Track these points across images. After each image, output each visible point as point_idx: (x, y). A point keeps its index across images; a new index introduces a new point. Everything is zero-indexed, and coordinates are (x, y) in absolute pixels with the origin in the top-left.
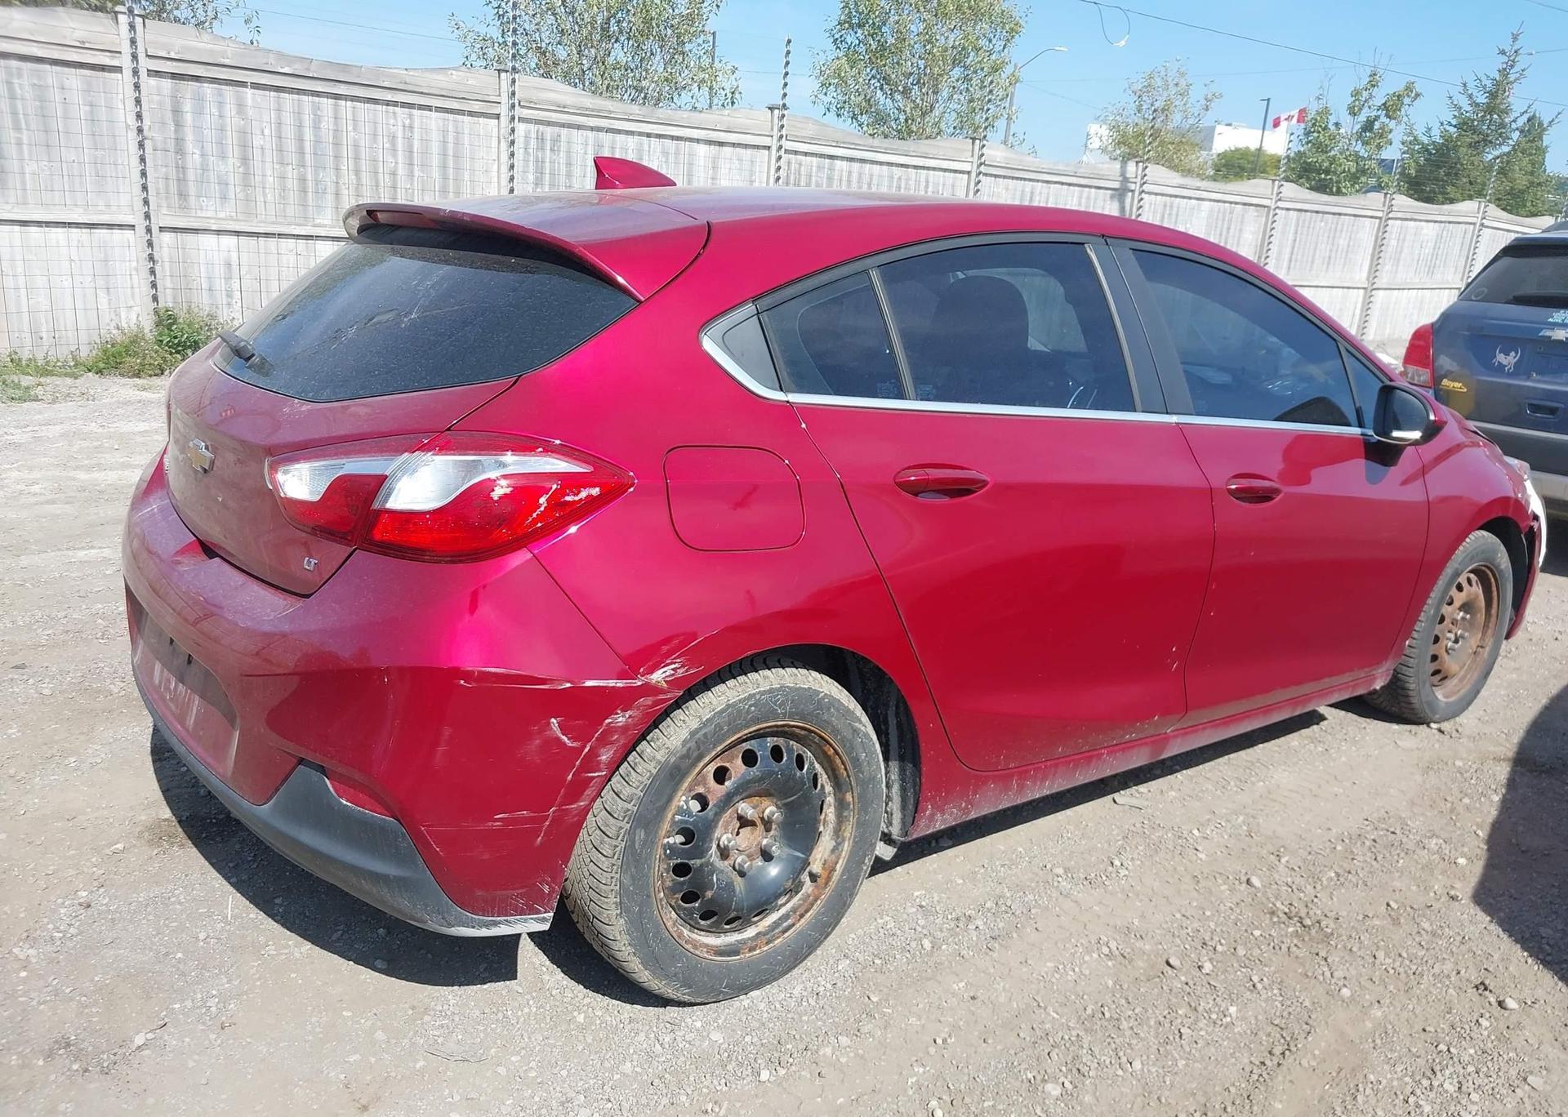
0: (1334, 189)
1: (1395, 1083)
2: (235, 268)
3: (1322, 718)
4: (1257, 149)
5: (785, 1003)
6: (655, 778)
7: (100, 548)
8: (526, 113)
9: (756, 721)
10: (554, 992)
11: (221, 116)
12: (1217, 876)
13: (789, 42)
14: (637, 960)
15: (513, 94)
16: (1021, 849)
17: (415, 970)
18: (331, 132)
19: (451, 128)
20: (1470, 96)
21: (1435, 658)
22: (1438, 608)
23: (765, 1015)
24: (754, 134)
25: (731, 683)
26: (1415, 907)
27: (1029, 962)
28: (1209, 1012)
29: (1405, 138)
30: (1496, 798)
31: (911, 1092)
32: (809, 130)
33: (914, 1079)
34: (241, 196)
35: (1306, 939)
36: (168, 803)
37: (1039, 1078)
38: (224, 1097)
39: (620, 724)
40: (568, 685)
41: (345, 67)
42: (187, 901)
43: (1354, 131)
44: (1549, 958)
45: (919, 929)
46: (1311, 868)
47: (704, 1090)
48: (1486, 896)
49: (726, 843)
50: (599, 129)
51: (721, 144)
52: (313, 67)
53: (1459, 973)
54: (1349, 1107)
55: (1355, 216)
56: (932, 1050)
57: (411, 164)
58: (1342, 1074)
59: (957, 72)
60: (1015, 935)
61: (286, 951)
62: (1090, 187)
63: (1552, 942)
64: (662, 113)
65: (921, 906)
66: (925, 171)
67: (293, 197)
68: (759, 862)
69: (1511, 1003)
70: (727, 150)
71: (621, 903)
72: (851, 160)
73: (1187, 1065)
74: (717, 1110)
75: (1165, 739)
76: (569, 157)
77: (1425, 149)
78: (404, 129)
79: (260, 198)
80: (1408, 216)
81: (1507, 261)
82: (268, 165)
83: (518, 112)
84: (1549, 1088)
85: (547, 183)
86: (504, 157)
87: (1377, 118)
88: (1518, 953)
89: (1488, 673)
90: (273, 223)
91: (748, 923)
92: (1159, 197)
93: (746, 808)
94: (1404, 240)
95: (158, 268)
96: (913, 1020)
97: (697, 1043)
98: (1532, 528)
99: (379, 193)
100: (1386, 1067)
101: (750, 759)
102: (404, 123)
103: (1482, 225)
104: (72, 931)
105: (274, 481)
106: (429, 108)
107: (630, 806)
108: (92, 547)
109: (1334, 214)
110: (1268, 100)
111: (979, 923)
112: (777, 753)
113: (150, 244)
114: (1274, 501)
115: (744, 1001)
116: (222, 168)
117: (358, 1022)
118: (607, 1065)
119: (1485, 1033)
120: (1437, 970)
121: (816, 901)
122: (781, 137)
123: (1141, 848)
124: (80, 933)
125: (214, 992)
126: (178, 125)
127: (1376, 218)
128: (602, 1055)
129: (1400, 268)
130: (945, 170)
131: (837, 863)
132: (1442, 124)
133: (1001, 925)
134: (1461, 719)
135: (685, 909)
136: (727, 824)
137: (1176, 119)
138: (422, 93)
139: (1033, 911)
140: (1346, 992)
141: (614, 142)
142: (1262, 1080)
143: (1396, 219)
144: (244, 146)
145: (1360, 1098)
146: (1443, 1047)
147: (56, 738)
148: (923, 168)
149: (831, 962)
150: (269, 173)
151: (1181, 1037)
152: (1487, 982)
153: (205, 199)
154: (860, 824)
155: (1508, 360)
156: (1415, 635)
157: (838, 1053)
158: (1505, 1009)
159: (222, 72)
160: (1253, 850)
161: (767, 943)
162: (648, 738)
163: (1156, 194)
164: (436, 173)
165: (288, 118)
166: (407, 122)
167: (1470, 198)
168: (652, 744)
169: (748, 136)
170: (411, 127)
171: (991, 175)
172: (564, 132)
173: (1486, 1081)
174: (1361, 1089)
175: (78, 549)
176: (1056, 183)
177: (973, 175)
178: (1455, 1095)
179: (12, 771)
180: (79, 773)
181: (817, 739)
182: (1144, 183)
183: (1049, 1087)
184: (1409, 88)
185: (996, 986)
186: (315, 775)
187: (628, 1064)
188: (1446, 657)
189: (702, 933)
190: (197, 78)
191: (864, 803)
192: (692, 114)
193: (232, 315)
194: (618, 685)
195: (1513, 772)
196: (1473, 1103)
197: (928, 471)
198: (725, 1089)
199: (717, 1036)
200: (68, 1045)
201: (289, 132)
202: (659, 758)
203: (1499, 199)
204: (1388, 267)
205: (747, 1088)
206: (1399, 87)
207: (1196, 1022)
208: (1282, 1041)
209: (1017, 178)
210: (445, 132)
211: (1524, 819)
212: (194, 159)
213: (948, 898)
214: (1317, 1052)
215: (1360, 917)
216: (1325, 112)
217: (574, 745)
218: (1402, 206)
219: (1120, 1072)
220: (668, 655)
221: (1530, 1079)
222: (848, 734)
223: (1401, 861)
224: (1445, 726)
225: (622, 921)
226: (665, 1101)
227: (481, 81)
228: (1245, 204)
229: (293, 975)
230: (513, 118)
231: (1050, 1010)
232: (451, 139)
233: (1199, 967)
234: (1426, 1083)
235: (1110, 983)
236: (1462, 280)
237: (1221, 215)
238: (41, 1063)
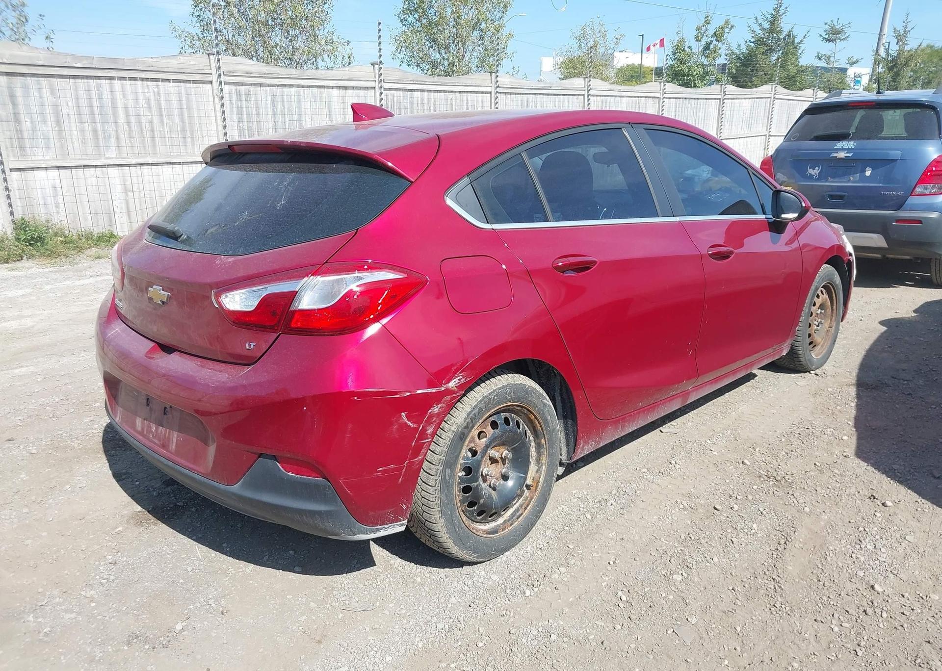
0: (693, 85)
1: (843, 549)
2: (59, 189)
3: (755, 376)
4: (639, 65)
5: (525, 556)
6: (452, 440)
7: (27, 366)
8: (228, 79)
9: (498, 404)
10: (400, 569)
11: (41, 97)
12: (726, 462)
13: (380, 24)
14: (451, 541)
15: (219, 68)
16: (620, 462)
17: (318, 569)
18: (110, 101)
19: (183, 92)
20: (760, 25)
21: (810, 335)
22: (810, 309)
23: (517, 563)
24: (365, 81)
25: (483, 385)
26: (829, 463)
27: (645, 517)
28: (743, 529)
29: (727, 52)
30: (853, 405)
31: (606, 590)
32: (396, 76)
33: (605, 584)
34: (58, 145)
35: (780, 487)
36: (136, 502)
37: (668, 573)
38: (239, 648)
39: (436, 412)
40: (409, 394)
41: (114, 60)
42: (173, 552)
43: (700, 51)
44: (901, 479)
45: (581, 509)
46: (772, 451)
47: (499, 605)
48: (861, 453)
49: (486, 473)
50: (273, 85)
51: (346, 88)
52: (95, 61)
53: (859, 492)
54: (824, 563)
55: (706, 99)
56: (609, 568)
57: (161, 116)
58: (816, 549)
59: (476, 33)
60: (632, 505)
61: (241, 570)
62: (559, 95)
63: (901, 471)
64: (309, 72)
65: (579, 498)
66: (466, 94)
67: (90, 142)
68: (502, 482)
69: (889, 503)
70: (350, 91)
71: (441, 510)
72: (423, 91)
73: (740, 556)
74: (509, 613)
75: (687, 393)
76: (257, 104)
77: (738, 58)
78: (155, 95)
79: (70, 145)
80: (735, 96)
81: (807, 117)
82: (73, 124)
83: (223, 78)
84: (916, 540)
85: (246, 120)
86: (218, 107)
87: (712, 41)
88: (885, 479)
89: (835, 341)
90: (80, 159)
91: (500, 515)
92: (598, 97)
93: (493, 453)
94: (733, 111)
95: (11, 194)
96: (595, 555)
97: (486, 583)
98: (849, 260)
99: (143, 136)
100: (837, 542)
101: (494, 425)
102: (154, 91)
103: (775, 98)
104: (112, 577)
105: (219, 303)
106: (168, 80)
107: (441, 457)
108: (22, 367)
109: (695, 99)
110: (642, 35)
111: (612, 502)
112: (507, 421)
113: (5, 180)
114: (731, 258)
115: (503, 558)
116: (45, 128)
117: (298, 600)
118: (442, 600)
119: (880, 519)
120: (848, 492)
121: (532, 499)
122: (381, 81)
123: (682, 453)
124: (117, 578)
125: (210, 597)
126: (14, 104)
127: (718, 99)
128: (437, 596)
129: (733, 127)
130: (477, 92)
131: (540, 478)
132: (746, 42)
133: (624, 501)
134: (825, 367)
135: (470, 511)
136: (485, 462)
137: (601, 50)
138: (163, 72)
139: (638, 492)
140: (807, 509)
141: (283, 92)
142: (779, 557)
143: (728, 99)
144: (57, 114)
145: (828, 558)
146: (861, 529)
147: (52, 476)
148: (464, 92)
149: (542, 532)
150: (74, 129)
151: (733, 543)
152: (874, 494)
153: (36, 149)
154: (550, 455)
155: (814, 172)
156: (800, 324)
157: (561, 576)
158: (886, 506)
159: (39, 70)
160: (740, 447)
161: (511, 525)
162: (445, 420)
163: (597, 96)
164: (177, 120)
165: (82, 94)
166: (156, 90)
167: (766, 83)
168: (448, 422)
169: (361, 82)
170: (159, 93)
171: (503, 93)
172: (252, 89)
173: (887, 542)
174: (828, 554)
175: (14, 368)
176: (540, 94)
177: (493, 94)
178: (873, 551)
179: (33, 498)
180: (75, 493)
181: (526, 411)
182: (590, 90)
183: (675, 576)
184: (727, 23)
185: (632, 532)
186: (270, 462)
187: (453, 598)
188: (815, 335)
189: (478, 524)
190: (23, 75)
191: (551, 443)
192: (327, 71)
193: (61, 219)
194: (433, 391)
195: (858, 390)
196: (883, 553)
197: (569, 259)
198: (509, 602)
199: (495, 577)
200: (137, 637)
201: (83, 102)
202: (453, 429)
203: (782, 82)
204: (727, 127)
205: (520, 601)
206: (722, 23)
207: (738, 535)
208: (783, 537)
209: (518, 94)
210: (180, 94)
211: (870, 413)
212: (27, 125)
213: (592, 492)
214: (801, 540)
215: (804, 472)
216: (682, 41)
217: (414, 426)
218: (731, 91)
219: (708, 564)
220: (455, 372)
221: (907, 537)
222: (541, 406)
223: (816, 442)
224: (818, 371)
225: (442, 520)
226: (480, 614)
227: (199, 61)
228: (646, 97)
229: (251, 582)
230: (221, 83)
231: (663, 539)
232: (184, 99)
233: (731, 508)
234: (858, 547)
235: (689, 522)
236: (767, 130)
237: (634, 104)
238: (126, 648)
